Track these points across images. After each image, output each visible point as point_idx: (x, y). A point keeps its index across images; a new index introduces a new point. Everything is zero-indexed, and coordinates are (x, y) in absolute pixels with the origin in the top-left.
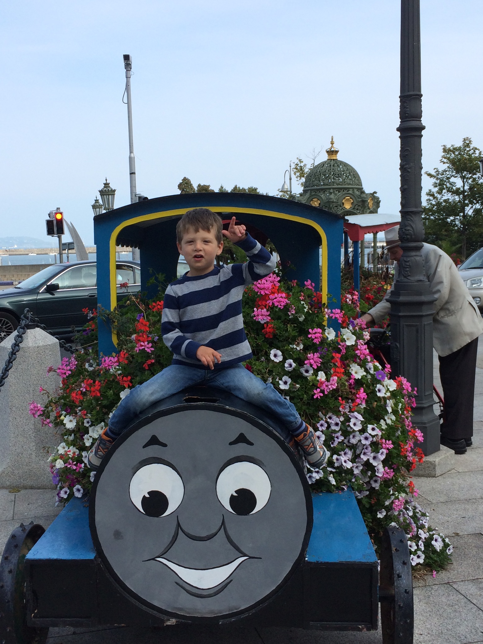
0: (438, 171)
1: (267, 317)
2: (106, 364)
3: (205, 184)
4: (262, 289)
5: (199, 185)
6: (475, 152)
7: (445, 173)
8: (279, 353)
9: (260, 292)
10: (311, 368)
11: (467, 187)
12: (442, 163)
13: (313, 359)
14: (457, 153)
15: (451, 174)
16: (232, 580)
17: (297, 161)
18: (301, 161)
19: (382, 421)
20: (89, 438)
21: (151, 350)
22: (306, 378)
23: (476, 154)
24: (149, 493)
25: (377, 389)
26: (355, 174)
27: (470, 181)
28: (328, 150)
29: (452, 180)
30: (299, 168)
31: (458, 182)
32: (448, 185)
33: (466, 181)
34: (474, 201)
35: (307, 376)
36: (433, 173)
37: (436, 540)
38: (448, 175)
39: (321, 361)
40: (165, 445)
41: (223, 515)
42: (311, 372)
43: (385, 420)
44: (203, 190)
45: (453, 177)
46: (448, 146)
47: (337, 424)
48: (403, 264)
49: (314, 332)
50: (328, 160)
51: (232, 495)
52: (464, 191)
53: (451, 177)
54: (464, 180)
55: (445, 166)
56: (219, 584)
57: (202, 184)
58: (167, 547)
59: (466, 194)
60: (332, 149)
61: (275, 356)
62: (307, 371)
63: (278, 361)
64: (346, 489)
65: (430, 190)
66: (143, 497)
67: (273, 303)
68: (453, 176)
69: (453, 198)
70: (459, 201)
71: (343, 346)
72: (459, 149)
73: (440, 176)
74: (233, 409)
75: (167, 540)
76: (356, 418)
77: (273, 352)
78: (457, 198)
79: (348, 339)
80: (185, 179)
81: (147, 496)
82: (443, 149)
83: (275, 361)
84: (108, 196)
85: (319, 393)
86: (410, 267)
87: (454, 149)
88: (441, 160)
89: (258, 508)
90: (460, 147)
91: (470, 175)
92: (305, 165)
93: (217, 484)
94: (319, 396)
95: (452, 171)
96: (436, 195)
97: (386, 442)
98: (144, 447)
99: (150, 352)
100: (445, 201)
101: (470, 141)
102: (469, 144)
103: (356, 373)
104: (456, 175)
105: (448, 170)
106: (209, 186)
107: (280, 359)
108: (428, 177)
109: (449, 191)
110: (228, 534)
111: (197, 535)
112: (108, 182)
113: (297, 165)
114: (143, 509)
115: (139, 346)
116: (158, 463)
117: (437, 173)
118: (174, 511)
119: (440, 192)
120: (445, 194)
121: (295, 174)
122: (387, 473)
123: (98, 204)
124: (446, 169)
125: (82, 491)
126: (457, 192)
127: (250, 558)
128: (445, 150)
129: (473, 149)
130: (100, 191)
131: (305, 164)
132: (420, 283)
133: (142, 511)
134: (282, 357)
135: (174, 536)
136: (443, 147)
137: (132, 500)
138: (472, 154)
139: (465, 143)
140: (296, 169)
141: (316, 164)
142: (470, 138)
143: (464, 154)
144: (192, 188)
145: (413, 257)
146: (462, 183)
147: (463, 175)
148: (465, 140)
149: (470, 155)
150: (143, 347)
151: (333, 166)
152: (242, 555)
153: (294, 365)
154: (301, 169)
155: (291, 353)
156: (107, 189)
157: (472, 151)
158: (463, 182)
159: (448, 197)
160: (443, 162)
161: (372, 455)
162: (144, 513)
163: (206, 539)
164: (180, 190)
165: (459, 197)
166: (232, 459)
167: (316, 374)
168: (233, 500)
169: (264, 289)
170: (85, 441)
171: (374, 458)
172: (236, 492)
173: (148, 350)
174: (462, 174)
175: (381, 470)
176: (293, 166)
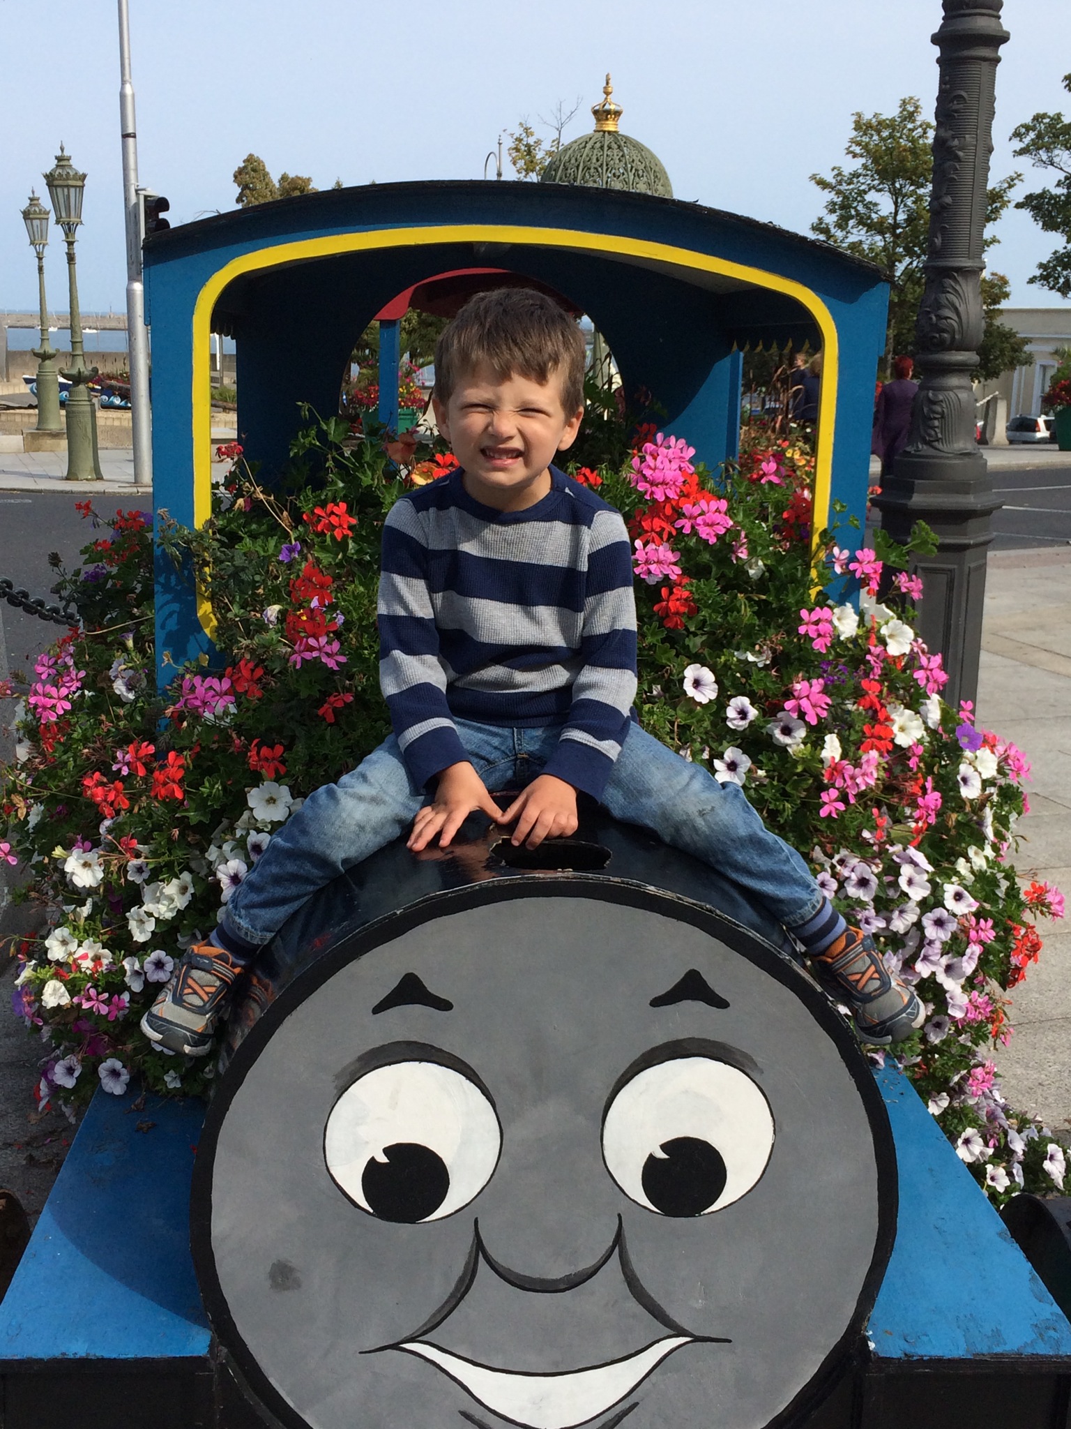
0: (839, 174)
1: (671, 566)
2: (196, 698)
3: (300, 175)
4: (657, 485)
5: (284, 178)
6: (925, 133)
7: (855, 180)
8: (708, 676)
9: (652, 493)
10: (801, 722)
11: (901, 217)
12: (851, 155)
13: (808, 697)
14: (885, 134)
15: (869, 182)
16: (637, 1404)
17: (518, 132)
18: (527, 131)
19: (961, 861)
20: (145, 918)
21: (338, 663)
22: (783, 749)
23: (926, 138)
24: (387, 1151)
25: (959, 778)
26: (657, 169)
27: (909, 202)
28: (597, 108)
29: (871, 196)
30: (523, 148)
31: (884, 204)
32: (860, 208)
33: (902, 201)
34: (916, 249)
35: (787, 745)
36: (829, 178)
37: (1052, 1158)
38: (863, 184)
39: (829, 702)
40: (444, 1005)
41: (619, 1216)
42: (801, 733)
43: (968, 860)
44: (295, 189)
45: (873, 191)
46: (868, 116)
47: (863, 883)
48: (925, 410)
49: (814, 617)
50: (595, 131)
51: (651, 1157)
52: (896, 225)
53: (870, 190)
54: (897, 199)
55: (856, 164)
56: (598, 1416)
57: (292, 175)
58: (439, 1311)
59: (899, 231)
60: (607, 107)
61: (697, 683)
62: (787, 731)
63: (705, 701)
64: (881, 1061)
65: (820, 219)
66: (369, 1162)
67: (693, 527)
68: (874, 187)
69: (870, 239)
70: (885, 249)
71: (878, 656)
72: (891, 124)
73: (844, 187)
74: (669, 895)
75: (441, 1290)
76: (916, 864)
77: (691, 672)
78: (879, 241)
79: (891, 636)
80: (250, 160)
81: (382, 1159)
82: (855, 122)
83: (698, 699)
84: (66, 190)
85: (836, 800)
86: (943, 417)
87: (880, 123)
88: (847, 149)
89: (732, 1191)
90: (893, 120)
91: (912, 188)
92: (538, 142)
93: (606, 1123)
94: (833, 810)
95: (872, 176)
96: (833, 231)
97: (978, 923)
98: (376, 1010)
99: (336, 668)
100: (853, 246)
101: (917, 107)
102: (913, 112)
103: (902, 729)
104: (881, 186)
105: (864, 172)
106: (309, 180)
107: (707, 694)
108: (818, 188)
109: (862, 222)
110: (632, 1271)
111: (535, 1274)
112: (66, 154)
113: (519, 140)
114: (367, 1200)
115: (302, 648)
116: (421, 1060)
117: (839, 178)
118: (467, 1205)
119: (842, 224)
120: (855, 231)
121: (514, 163)
122: (976, 1007)
123: (37, 209)
124: (860, 171)
125: (125, 1077)
126: (879, 227)
127: (697, 1339)
128: (858, 126)
129: (921, 126)
130: (46, 176)
131: (539, 140)
132: (967, 460)
133: (363, 1203)
134: (716, 686)
135: (461, 1280)
136: (854, 118)
137: (332, 1172)
138: (920, 137)
139: (904, 110)
140: (517, 150)
141: (566, 140)
142: (918, 100)
143: (901, 137)
144: (268, 184)
145: (951, 390)
146: (893, 207)
147: (897, 185)
148: (904, 103)
149: (913, 141)
150: (315, 654)
151: (609, 148)
152: (672, 1332)
153: (753, 713)
154: (529, 152)
155: (738, 675)
156: (65, 173)
157: (920, 130)
158: (896, 203)
159: (860, 238)
160: (851, 152)
161: (944, 961)
162: (371, 1211)
163: (562, 1287)
164: (239, 186)
165: (884, 238)
166: (657, 1047)
167: (816, 738)
168: (653, 1172)
169: (664, 483)
170: (133, 925)
171: (949, 969)
172: (664, 1147)
173: (331, 663)
174: (893, 184)
175: (959, 1001)
176: (509, 143)
